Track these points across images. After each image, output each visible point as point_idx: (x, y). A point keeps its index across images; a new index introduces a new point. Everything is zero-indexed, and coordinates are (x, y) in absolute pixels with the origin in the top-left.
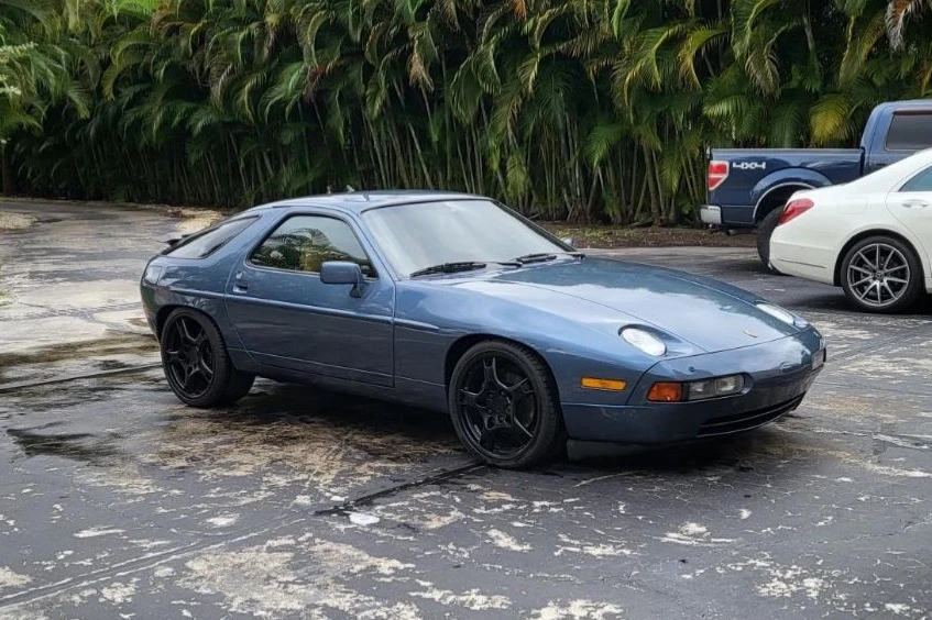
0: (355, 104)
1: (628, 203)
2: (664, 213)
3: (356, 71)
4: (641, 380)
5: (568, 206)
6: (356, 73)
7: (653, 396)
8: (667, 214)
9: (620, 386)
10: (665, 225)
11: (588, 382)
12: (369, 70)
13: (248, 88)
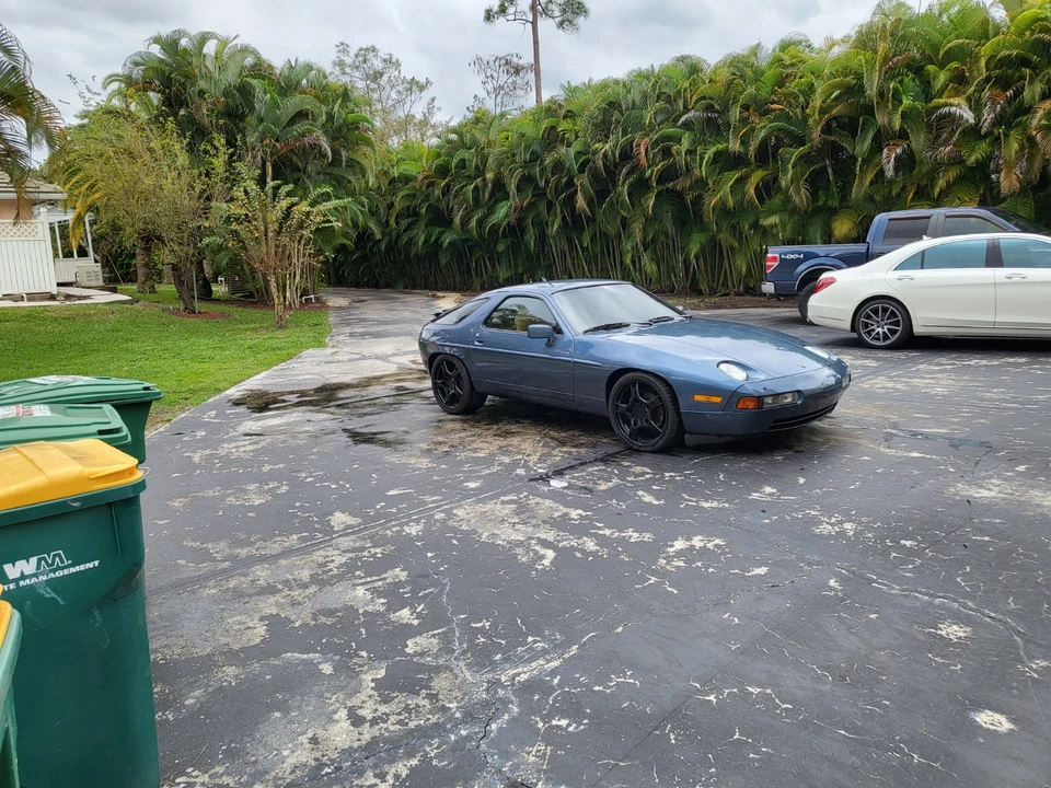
0: (541, 226)
1: (713, 281)
2: (737, 287)
4: (733, 396)
6: (543, 207)
7: (740, 406)
8: (739, 288)
9: (718, 400)
10: (738, 294)
11: (698, 398)
12: (550, 205)
13: (475, 218)
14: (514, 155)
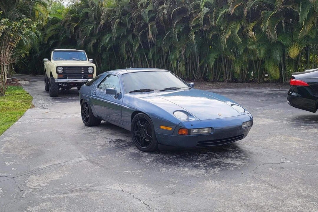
1: (215, 75)
2: (228, 78)
3: (130, 36)
5: (195, 76)
7: (180, 133)
8: (229, 79)
9: (170, 129)
10: (229, 82)
11: (162, 127)
12: (134, 36)
13: (92, 42)
14: (115, 12)
